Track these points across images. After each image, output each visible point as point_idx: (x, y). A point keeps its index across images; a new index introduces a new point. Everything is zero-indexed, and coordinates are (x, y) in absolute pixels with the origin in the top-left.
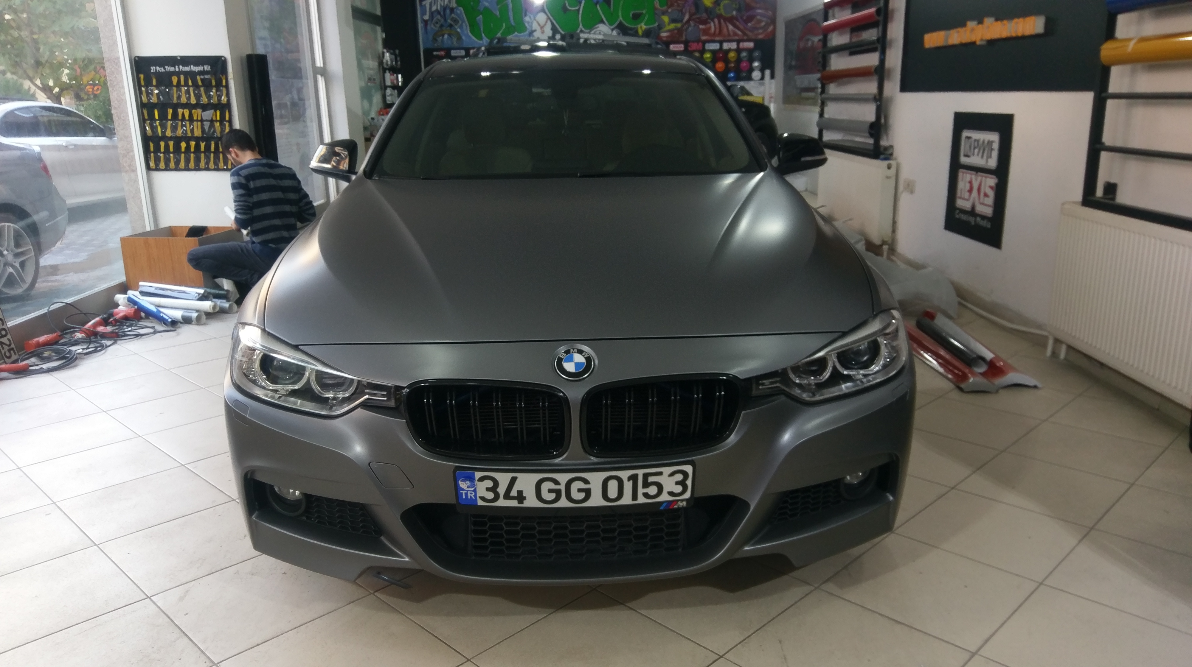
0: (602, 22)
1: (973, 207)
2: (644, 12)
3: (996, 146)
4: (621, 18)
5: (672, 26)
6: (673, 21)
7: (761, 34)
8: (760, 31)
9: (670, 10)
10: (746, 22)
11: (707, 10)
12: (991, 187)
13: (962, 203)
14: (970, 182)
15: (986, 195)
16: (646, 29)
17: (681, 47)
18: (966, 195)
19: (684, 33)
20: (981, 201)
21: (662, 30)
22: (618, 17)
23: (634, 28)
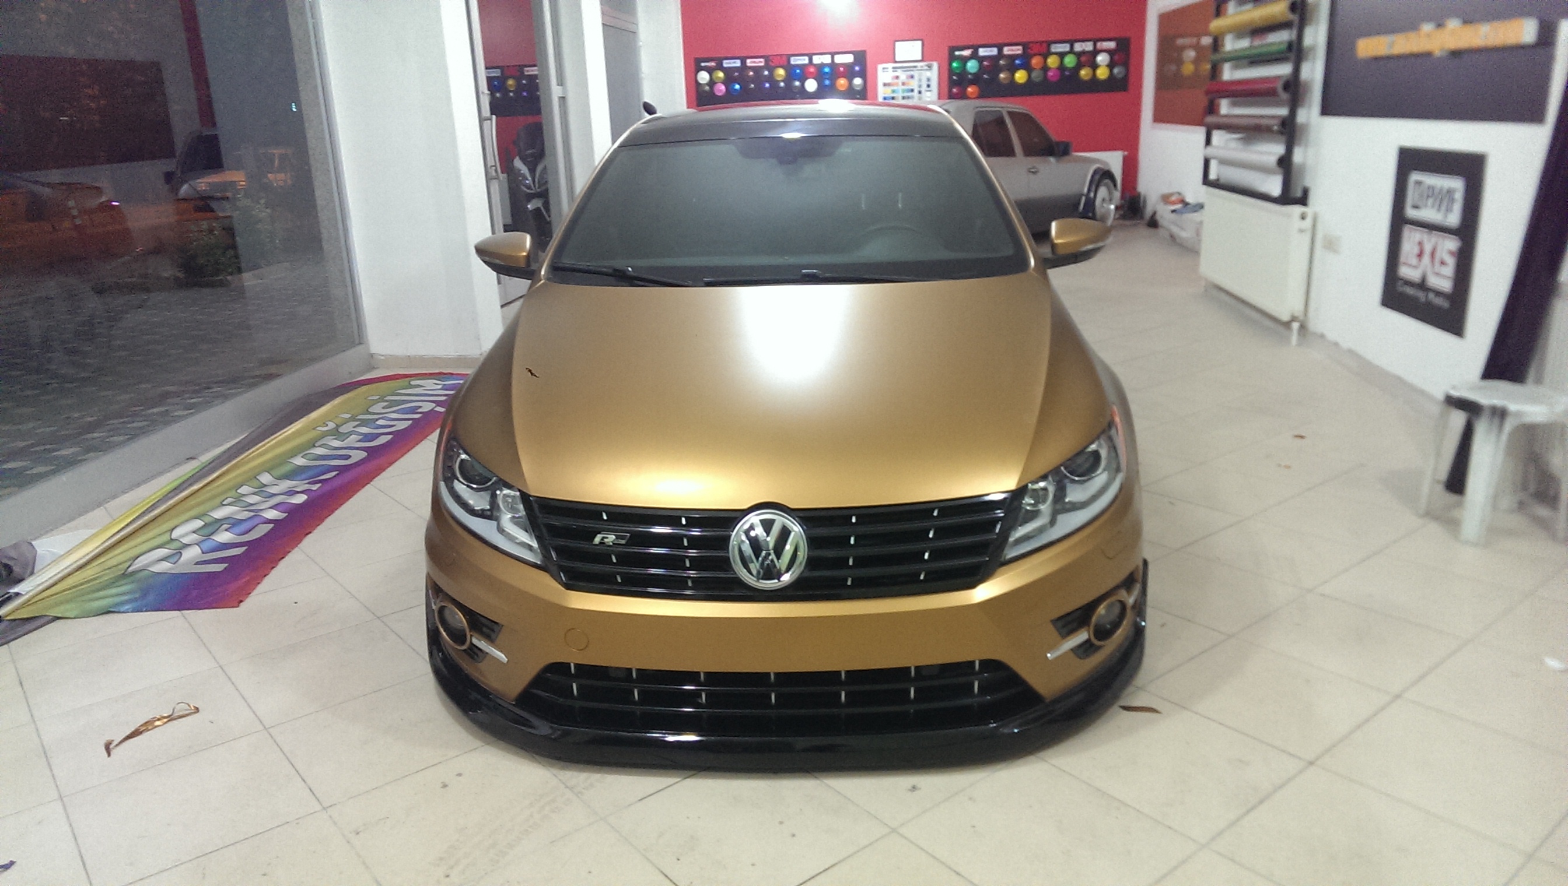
1: (1424, 279)
3: (1459, 196)
7: (1125, 30)
12: (1451, 253)
13: (1408, 271)
14: (1420, 244)
15: (1443, 263)
18: (1414, 261)
20: (1436, 270)
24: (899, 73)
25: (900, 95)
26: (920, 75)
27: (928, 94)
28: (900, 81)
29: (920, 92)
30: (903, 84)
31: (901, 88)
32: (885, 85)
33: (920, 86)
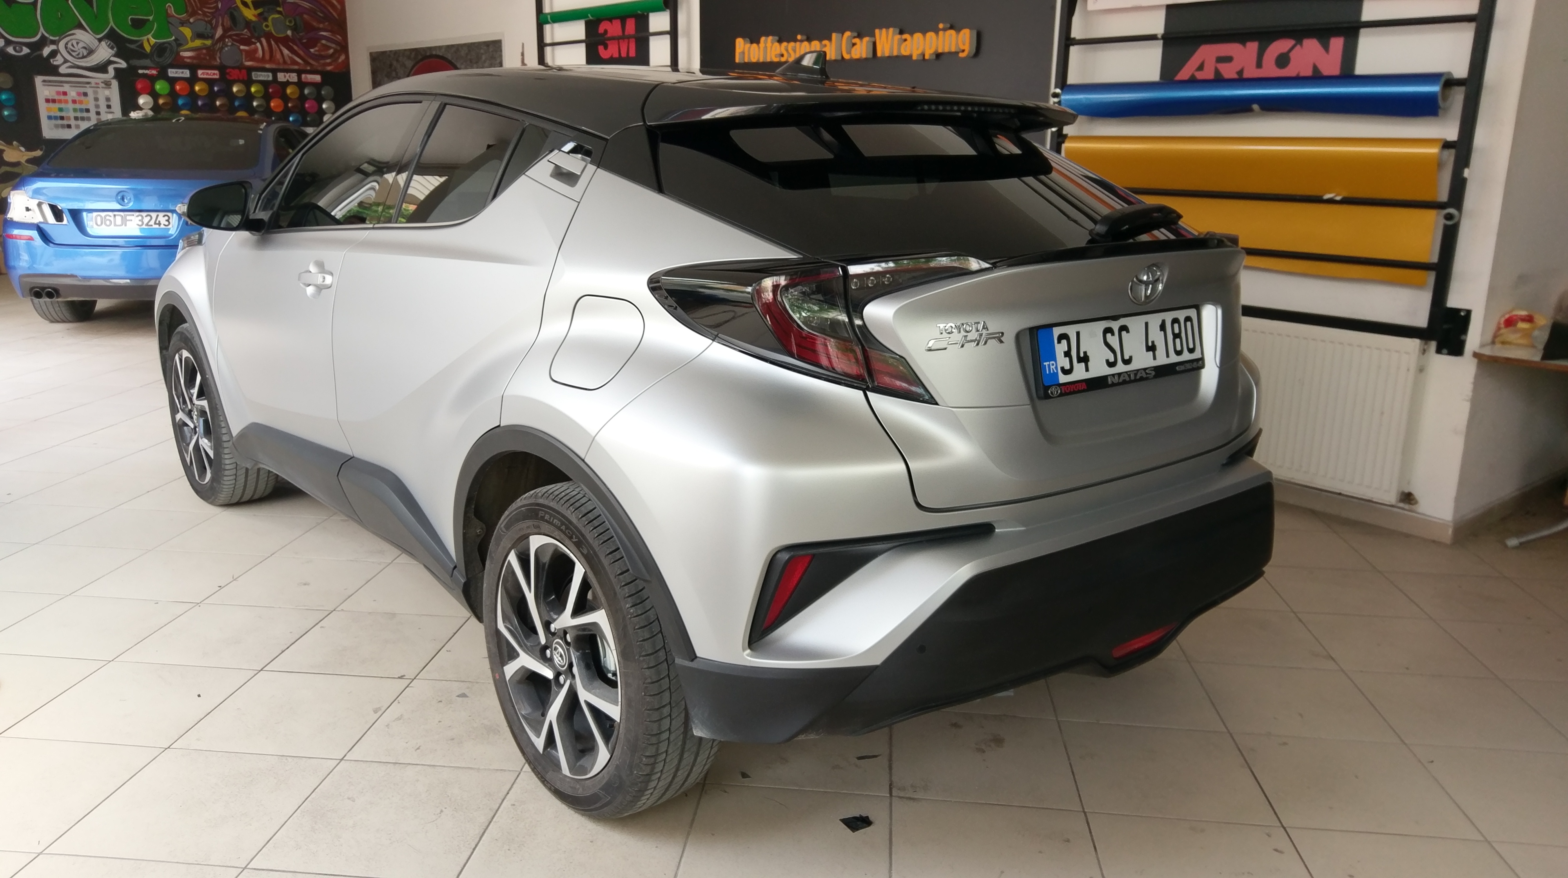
0: (80, 26)
2: (151, 18)
4: (112, 24)
5: (198, 43)
6: (200, 36)
7: (329, 64)
8: (328, 61)
9: (191, 20)
10: (307, 46)
11: (248, 24)
16: (156, 42)
17: (217, 75)
19: (218, 54)
21: (181, 48)
22: (109, 23)
23: (136, 41)
25: (72, 115)
26: (96, 93)
28: (69, 98)
30: (74, 102)
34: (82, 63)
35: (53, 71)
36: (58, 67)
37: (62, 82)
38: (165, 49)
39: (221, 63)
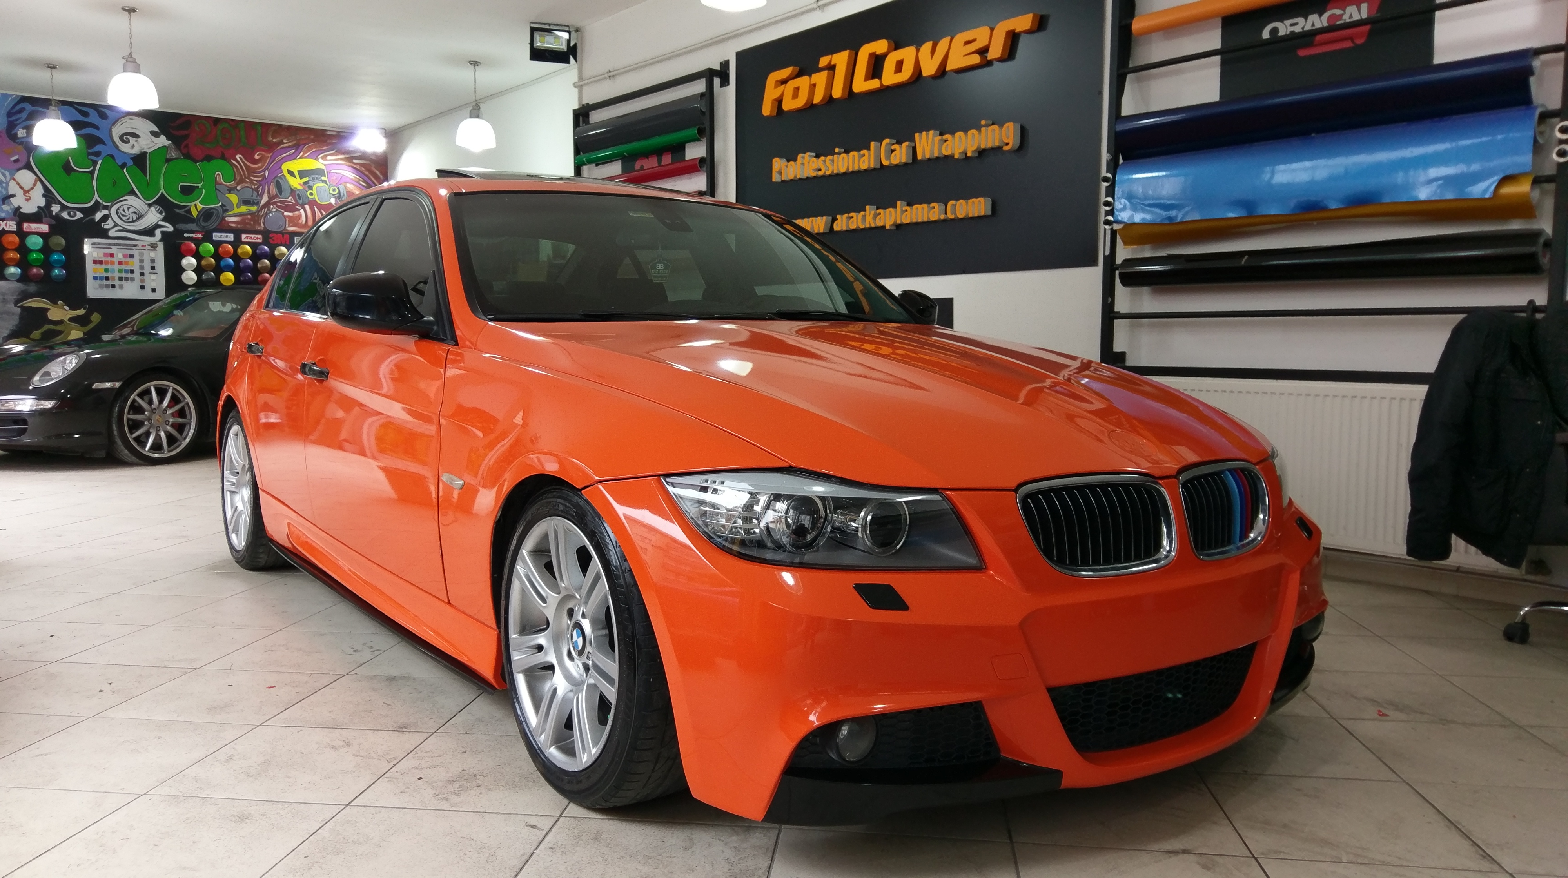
0: (132, 193)
2: (200, 185)
4: (162, 190)
5: (244, 209)
6: (246, 202)
9: (239, 188)
11: (293, 191)
16: (203, 207)
19: (263, 220)
21: (227, 214)
22: (160, 190)
23: (185, 207)
24: (114, 250)
25: (117, 275)
26: (141, 255)
27: (153, 277)
28: (115, 259)
29: (142, 274)
30: (120, 263)
31: (117, 267)
32: (95, 262)
33: (142, 267)
34: (132, 227)
35: (104, 234)
36: (108, 230)
37: (110, 244)
38: (213, 213)
39: (265, 227)
